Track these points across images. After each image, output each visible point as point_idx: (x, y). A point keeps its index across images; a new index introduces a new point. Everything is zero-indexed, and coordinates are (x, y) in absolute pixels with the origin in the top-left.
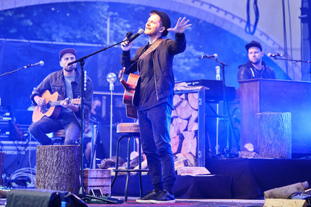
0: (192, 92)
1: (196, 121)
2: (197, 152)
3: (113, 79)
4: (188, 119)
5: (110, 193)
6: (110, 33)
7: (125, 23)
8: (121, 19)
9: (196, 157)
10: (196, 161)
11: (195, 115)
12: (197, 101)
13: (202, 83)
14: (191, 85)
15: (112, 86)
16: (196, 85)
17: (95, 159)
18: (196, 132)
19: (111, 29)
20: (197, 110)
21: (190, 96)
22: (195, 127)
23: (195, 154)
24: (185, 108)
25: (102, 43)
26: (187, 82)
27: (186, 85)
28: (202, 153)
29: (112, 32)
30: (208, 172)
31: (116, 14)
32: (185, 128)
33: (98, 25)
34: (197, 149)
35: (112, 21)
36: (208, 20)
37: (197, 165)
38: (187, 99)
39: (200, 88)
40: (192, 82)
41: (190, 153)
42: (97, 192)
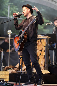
0: (43, 39)
1: (45, 51)
2: (45, 64)
3: (10, 33)
4: (41, 50)
5: (8, 81)
6: (10, 12)
7: (16, 8)
8: (14, 6)
9: (44, 66)
10: (44, 68)
11: (44, 49)
12: (45, 43)
13: (48, 35)
14: (43, 36)
15: (10, 36)
16: (45, 36)
17: (2, 66)
18: (44, 56)
19: (10, 10)
20: (45, 47)
21: (42, 40)
22: (44, 54)
23: (44, 65)
24: (40, 46)
25: (6, 16)
26: (41, 35)
27: (41, 36)
28: (47, 65)
29: (11, 11)
30: (49, 73)
31: (12, 4)
32: (40, 54)
33: (5, 8)
34: (45, 63)
35: (10, 7)
36: (51, 7)
37: (44, 70)
38: (41, 42)
39: (46, 37)
40: (43, 34)
41: (42, 64)
42: (3, 81)
